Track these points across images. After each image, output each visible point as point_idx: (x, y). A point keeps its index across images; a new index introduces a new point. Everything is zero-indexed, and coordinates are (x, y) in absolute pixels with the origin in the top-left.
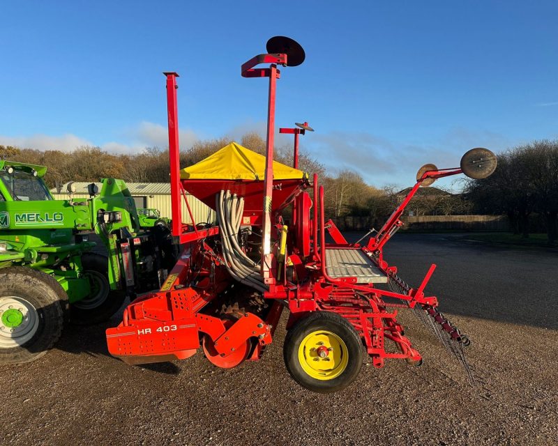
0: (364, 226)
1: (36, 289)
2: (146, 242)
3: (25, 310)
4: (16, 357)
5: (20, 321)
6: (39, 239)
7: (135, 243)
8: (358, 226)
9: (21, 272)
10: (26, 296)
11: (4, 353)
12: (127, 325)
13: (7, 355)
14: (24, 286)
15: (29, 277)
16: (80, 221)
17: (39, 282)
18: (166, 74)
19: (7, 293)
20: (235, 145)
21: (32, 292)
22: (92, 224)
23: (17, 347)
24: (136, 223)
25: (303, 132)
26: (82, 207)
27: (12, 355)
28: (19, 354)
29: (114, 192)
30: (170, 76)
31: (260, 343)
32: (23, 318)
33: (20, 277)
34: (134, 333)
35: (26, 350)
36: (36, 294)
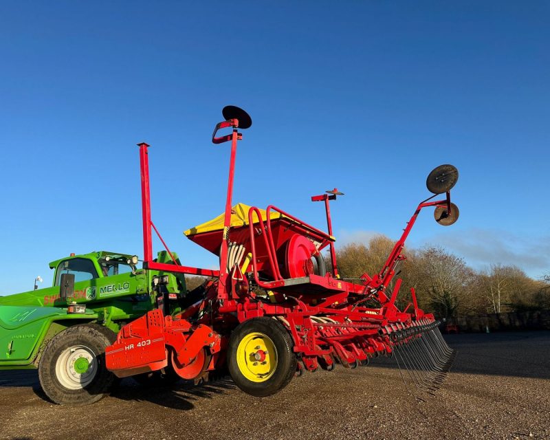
0: (525, 322)
1: (96, 339)
2: (183, 298)
3: (90, 359)
4: (79, 397)
5: (86, 368)
6: (122, 310)
7: (170, 297)
8: (517, 324)
9: (88, 326)
10: (89, 345)
11: (71, 394)
12: (119, 343)
13: (72, 396)
14: (89, 336)
15: (93, 329)
16: (140, 287)
17: (99, 334)
18: (139, 145)
19: (76, 342)
20: (240, 206)
21: (94, 341)
22: (148, 288)
23: (80, 390)
24: (183, 286)
25: (333, 198)
26: (141, 276)
27: (76, 396)
28: (81, 395)
29: (166, 261)
30: (143, 146)
31: (211, 351)
32: (89, 366)
33: (87, 329)
34: (122, 349)
35: (87, 392)
36: (95, 342)
